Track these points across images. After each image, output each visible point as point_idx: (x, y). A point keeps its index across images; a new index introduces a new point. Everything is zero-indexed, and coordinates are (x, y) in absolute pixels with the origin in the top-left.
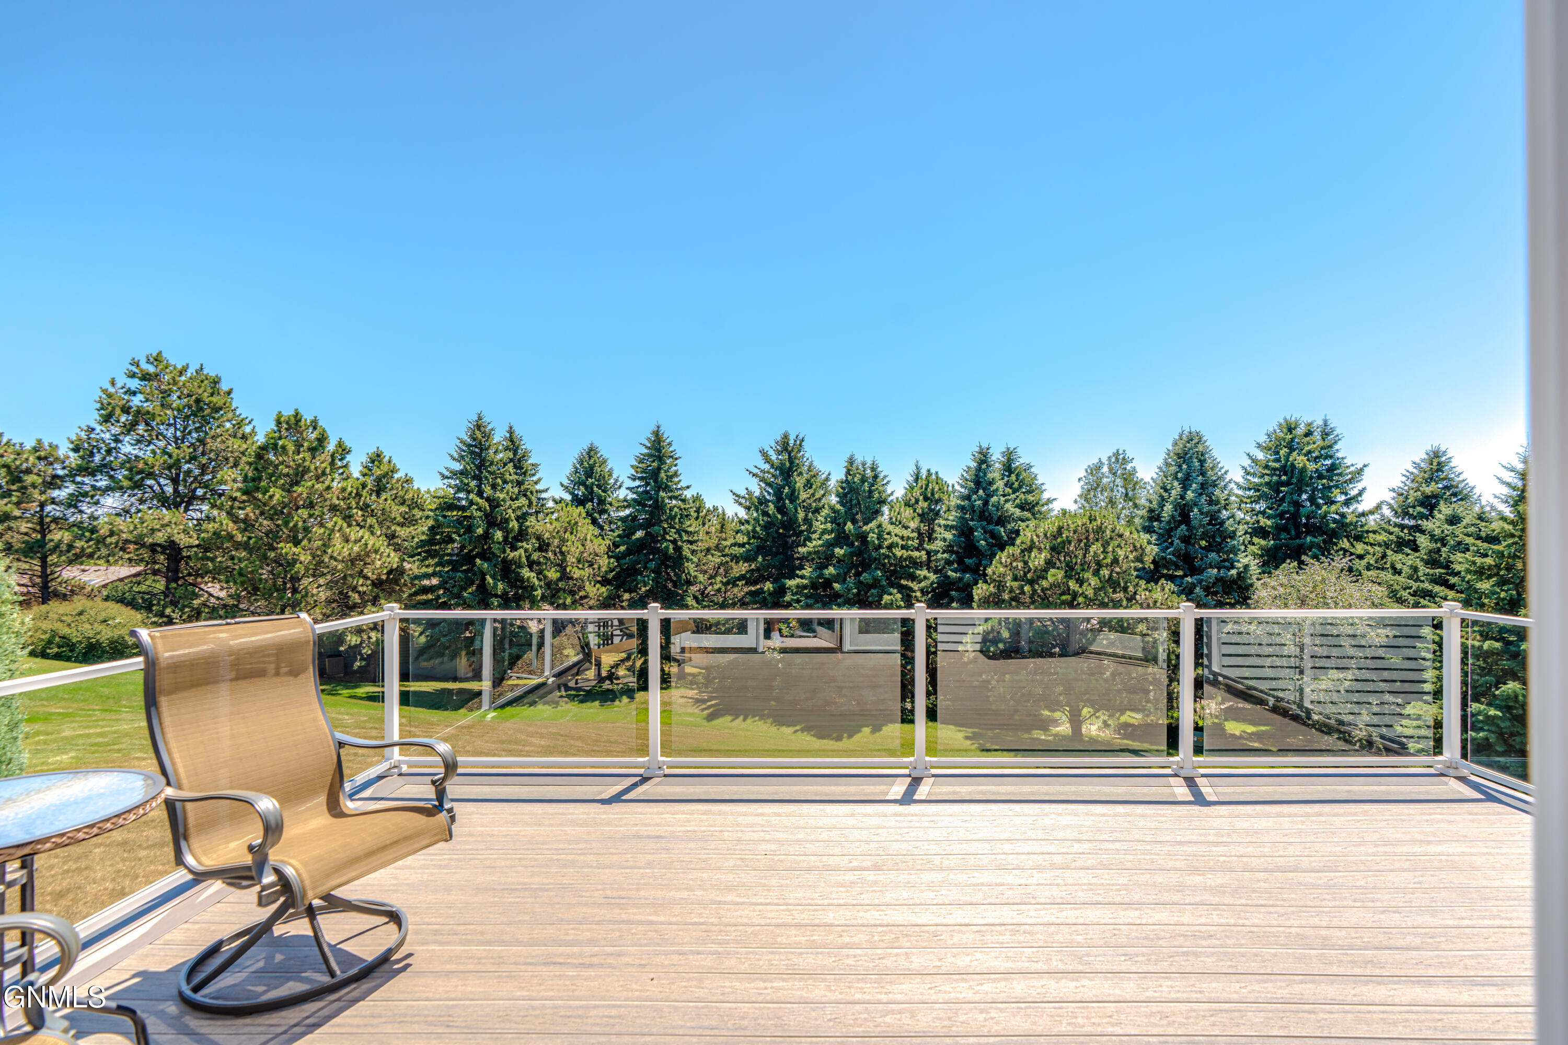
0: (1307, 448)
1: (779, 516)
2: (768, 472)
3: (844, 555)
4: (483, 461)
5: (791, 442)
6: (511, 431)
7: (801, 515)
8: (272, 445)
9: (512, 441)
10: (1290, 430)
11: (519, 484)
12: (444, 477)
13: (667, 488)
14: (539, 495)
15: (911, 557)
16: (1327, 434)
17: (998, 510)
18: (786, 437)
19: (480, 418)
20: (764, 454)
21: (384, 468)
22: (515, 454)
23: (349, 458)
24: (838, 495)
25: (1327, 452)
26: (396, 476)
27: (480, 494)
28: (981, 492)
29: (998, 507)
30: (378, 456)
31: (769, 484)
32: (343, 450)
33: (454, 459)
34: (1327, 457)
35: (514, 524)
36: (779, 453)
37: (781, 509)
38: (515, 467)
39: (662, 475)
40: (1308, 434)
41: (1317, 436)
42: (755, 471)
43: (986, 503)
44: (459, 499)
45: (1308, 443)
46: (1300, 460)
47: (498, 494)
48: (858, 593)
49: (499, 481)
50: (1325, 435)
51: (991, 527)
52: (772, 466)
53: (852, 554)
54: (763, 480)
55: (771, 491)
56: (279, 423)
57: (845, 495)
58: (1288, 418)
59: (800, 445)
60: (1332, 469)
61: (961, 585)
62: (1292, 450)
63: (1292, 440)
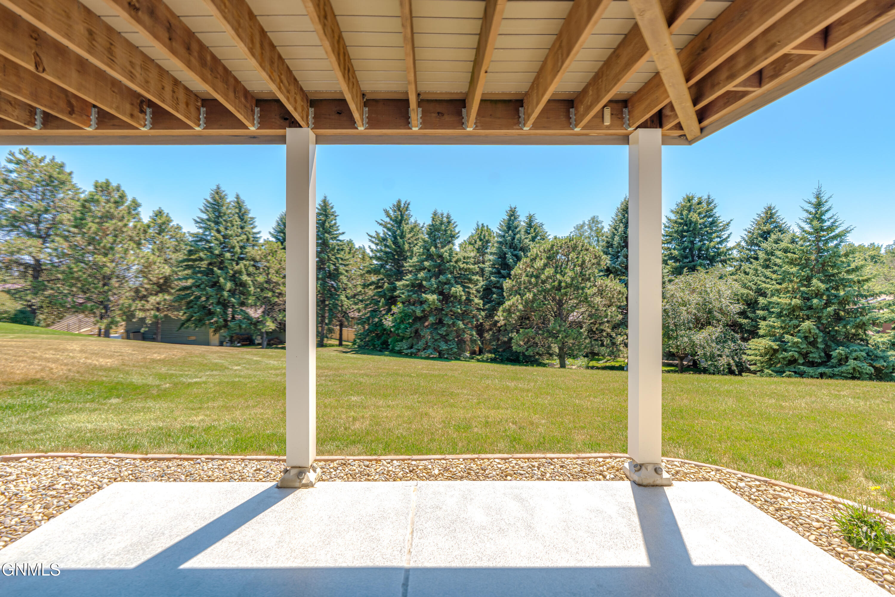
0: (698, 211)
1: (393, 247)
2: (389, 223)
3: (430, 266)
4: (220, 213)
5: (402, 205)
6: (238, 197)
7: (406, 247)
8: (92, 200)
9: (238, 203)
10: (689, 201)
11: (242, 228)
12: (197, 222)
13: (329, 233)
14: (255, 236)
15: (469, 269)
16: (710, 203)
17: (520, 242)
18: (399, 202)
19: (218, 188)
20: (387, 212)
21: (164, 219)
22: (240, 210)
23: (140, 209)
24: (427, 234)
25: (709, 213)
26: (171, 224)
27: (218, 231)
28: (510, 232)
29: (520, 241)
30: (160, 212)
31: (389, 229)
32: (136, 205)
33: (202, 212)
34: (710, 216)
35: (238, 249)
36: (395, 211)
37: (395, 243)
38: (239, 217)
39: (327, 224)
40: (699, 203)
41: (704, 204)
42: (381, 222)
43: (513, 239)
44: (207, 235)
45: (699, 208)
46: (694, 217)
47: (229, 232)
48: (438, 288)
49: (229, 224)
50: (709, 203)
51: (516, 252)
52: (391, 219)
53: (435, 266)
54: (385, 227)
55: (390, 233)
56: (96, 187)
57: (431, 233)
58: (688, 194)
59: (407, 207)
60: (712, 223)
61: (498, 285)
62: (689, 211)
63: (690, 206)
